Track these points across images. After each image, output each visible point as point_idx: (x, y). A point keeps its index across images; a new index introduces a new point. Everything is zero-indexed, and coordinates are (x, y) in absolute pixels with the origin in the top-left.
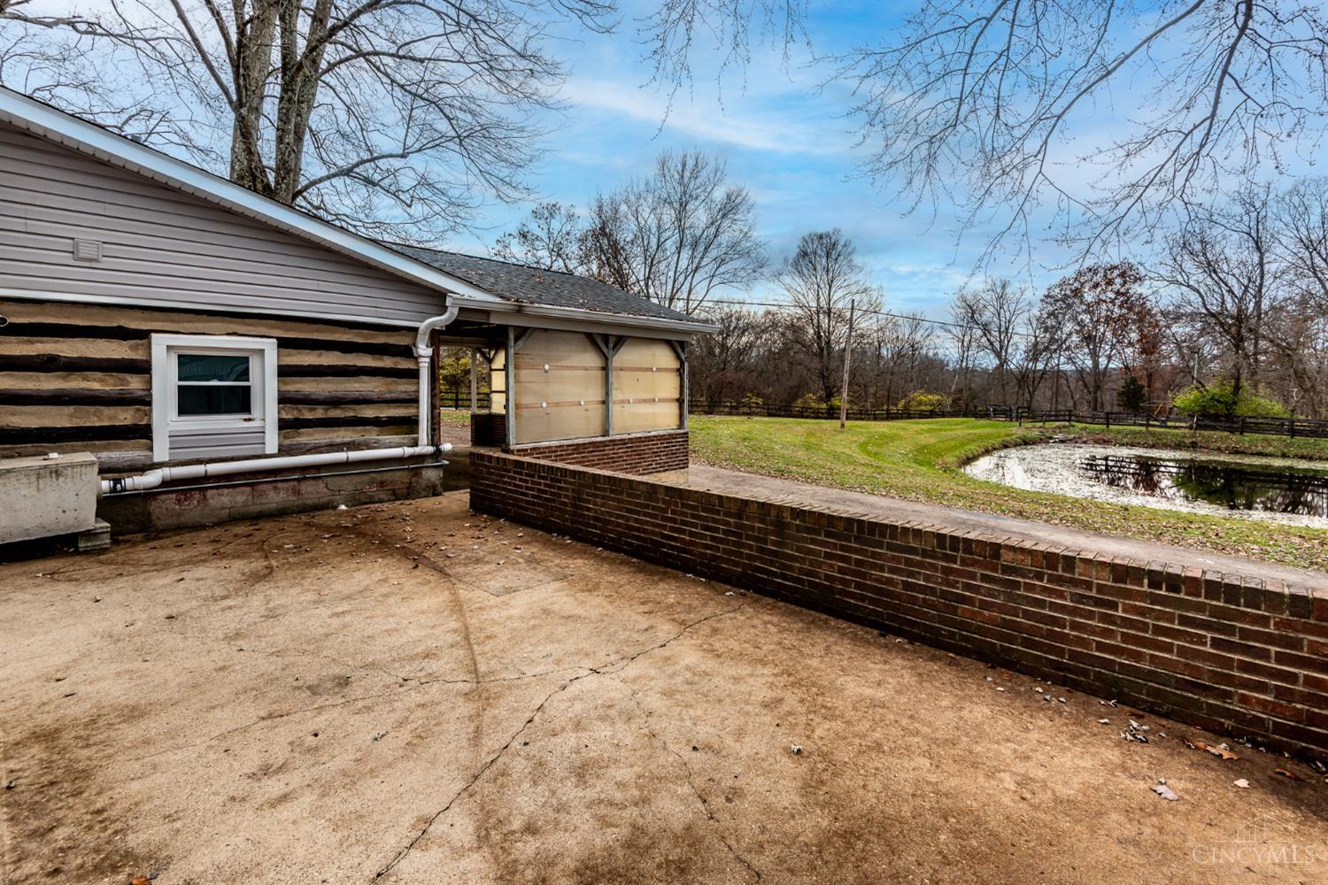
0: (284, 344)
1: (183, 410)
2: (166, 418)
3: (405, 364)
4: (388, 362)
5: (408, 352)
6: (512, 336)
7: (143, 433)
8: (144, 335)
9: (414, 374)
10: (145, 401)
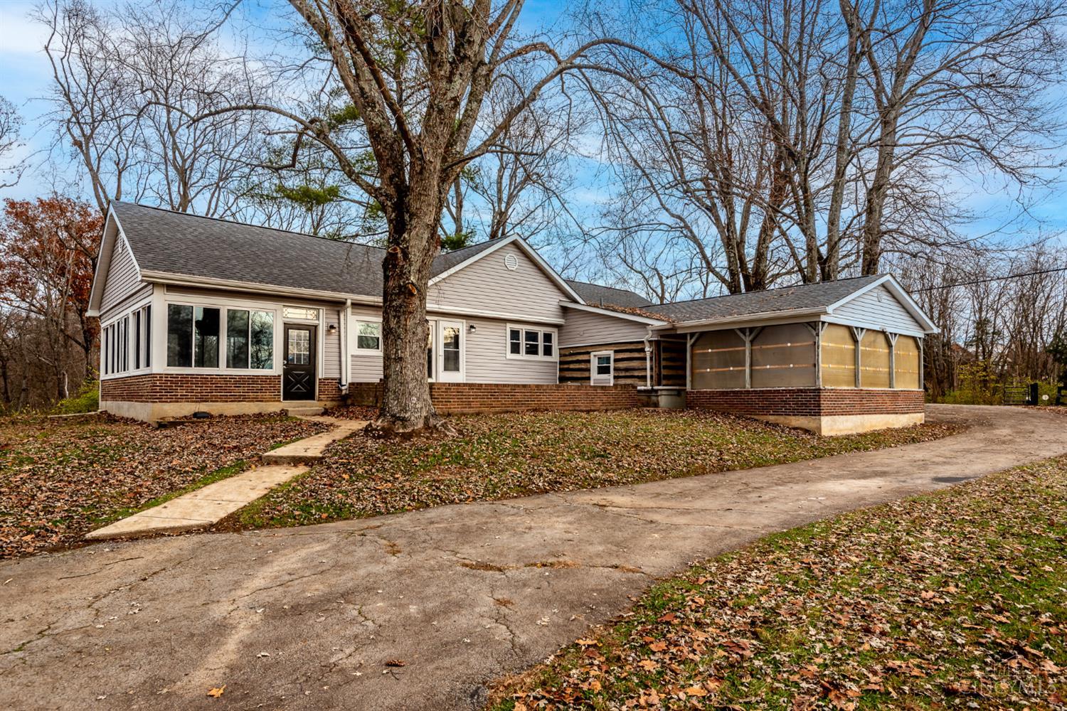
0: (616, 352)
1: (599, 373)
2: (594, 375)
3: (641, 355)
4: (636, 355)
5: (643, 350)
6: (689, 338)
7: (589, 378)
8: (589, 353)
9: (645, 359)
10: (588, 370)
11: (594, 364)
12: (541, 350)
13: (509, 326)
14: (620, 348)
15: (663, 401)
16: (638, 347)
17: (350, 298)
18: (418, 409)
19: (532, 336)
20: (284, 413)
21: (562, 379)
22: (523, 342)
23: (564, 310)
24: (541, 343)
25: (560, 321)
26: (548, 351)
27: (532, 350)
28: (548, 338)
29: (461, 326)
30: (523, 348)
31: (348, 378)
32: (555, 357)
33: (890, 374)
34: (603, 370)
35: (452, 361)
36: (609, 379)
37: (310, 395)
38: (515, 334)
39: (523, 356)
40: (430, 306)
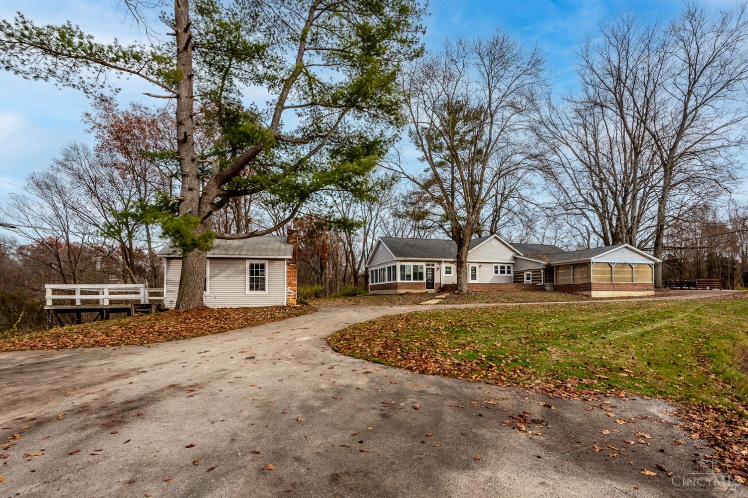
0: (532, 272)
2: (525, 280)
3: (540, 273)
4: (538, 273)
6: (555, 267)
7: (523, 281)
8: (523, 273)
9: (541, 275)
10: (523, 279)
11: (525, 277)
12: (506, 272)
13: (494, 265)
14: (534, 271)
15: (548, 288)
16: (539, 271)
17: (443, 260)
18: (465, 289)
19: (502, 268)
20: (427, 292)
21: (514, 282)
22: (499, 270)
23: (515, 258)
24: (506, 270)
25: (513, 262)
26: (509, 272)
27: (503, 272)
28: (509, 268)
29: (477, 265)
30: (499, 272)
31: (443, 283)
32: (512, 274)
33: (632, 277)
34: (528, 279)
35: (474, 277)
36: (530, 281)
37: (433, 288)
38: (496, 267)
39: (499, 274)
40: (468, 260)
